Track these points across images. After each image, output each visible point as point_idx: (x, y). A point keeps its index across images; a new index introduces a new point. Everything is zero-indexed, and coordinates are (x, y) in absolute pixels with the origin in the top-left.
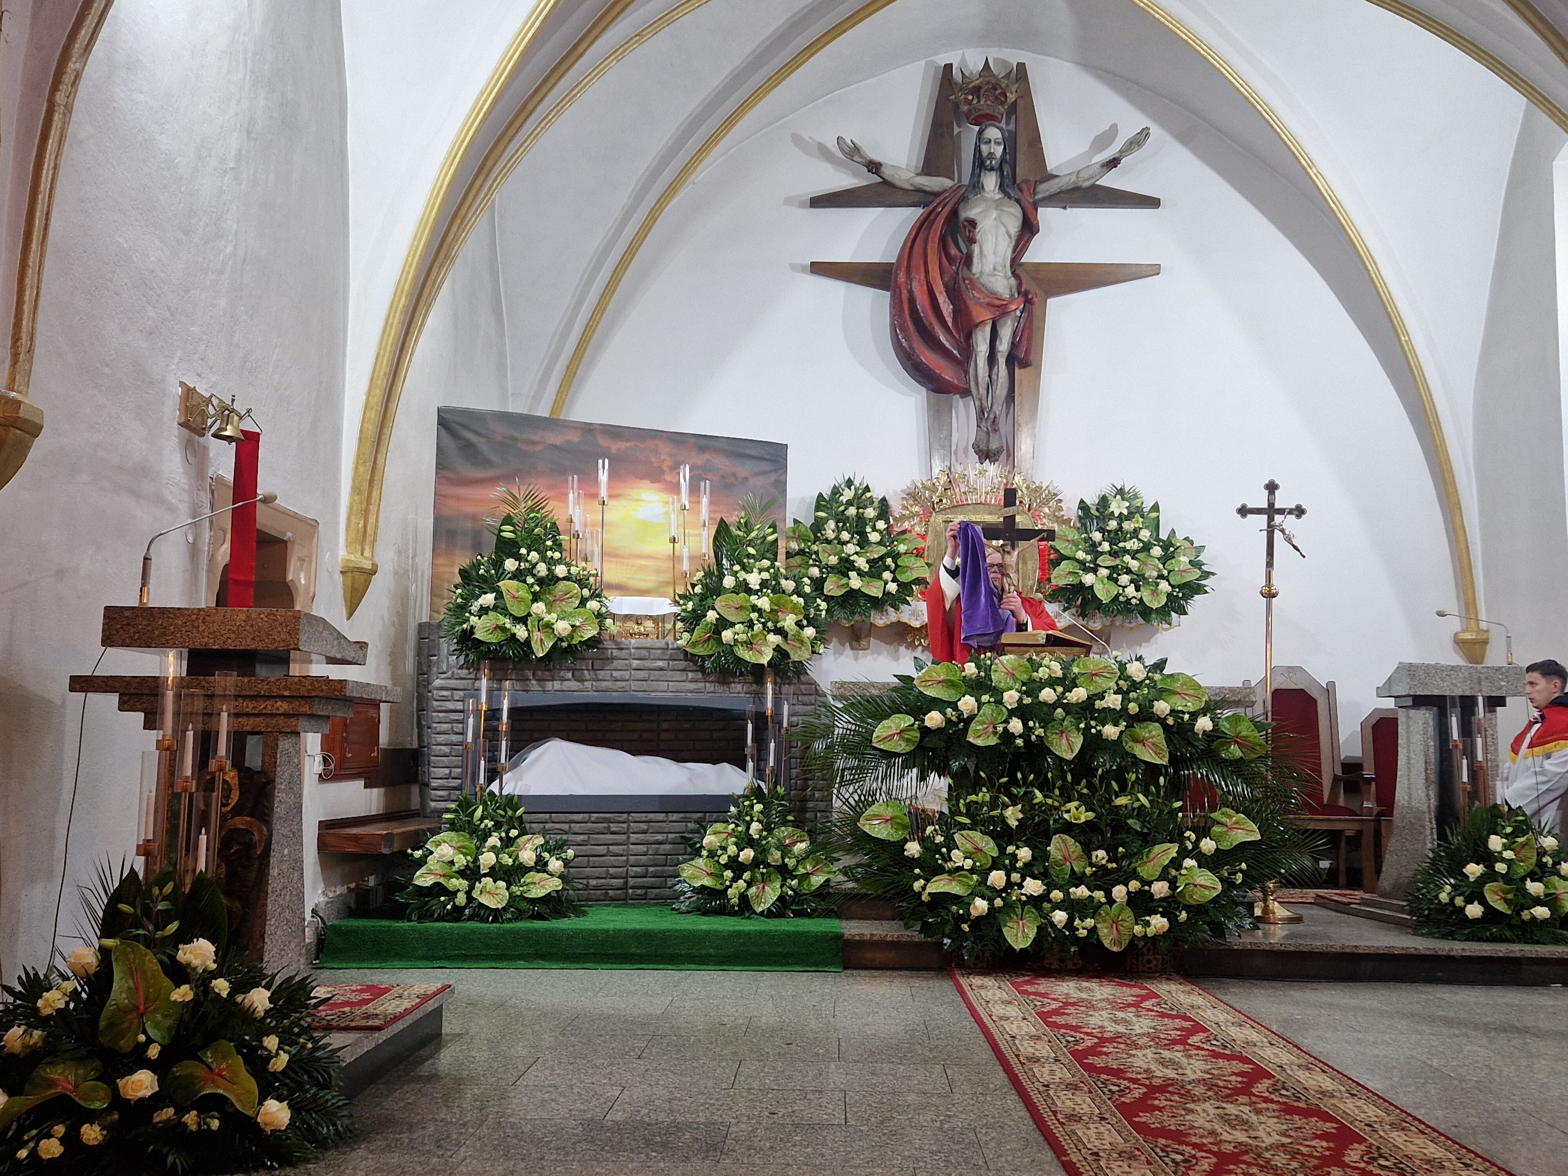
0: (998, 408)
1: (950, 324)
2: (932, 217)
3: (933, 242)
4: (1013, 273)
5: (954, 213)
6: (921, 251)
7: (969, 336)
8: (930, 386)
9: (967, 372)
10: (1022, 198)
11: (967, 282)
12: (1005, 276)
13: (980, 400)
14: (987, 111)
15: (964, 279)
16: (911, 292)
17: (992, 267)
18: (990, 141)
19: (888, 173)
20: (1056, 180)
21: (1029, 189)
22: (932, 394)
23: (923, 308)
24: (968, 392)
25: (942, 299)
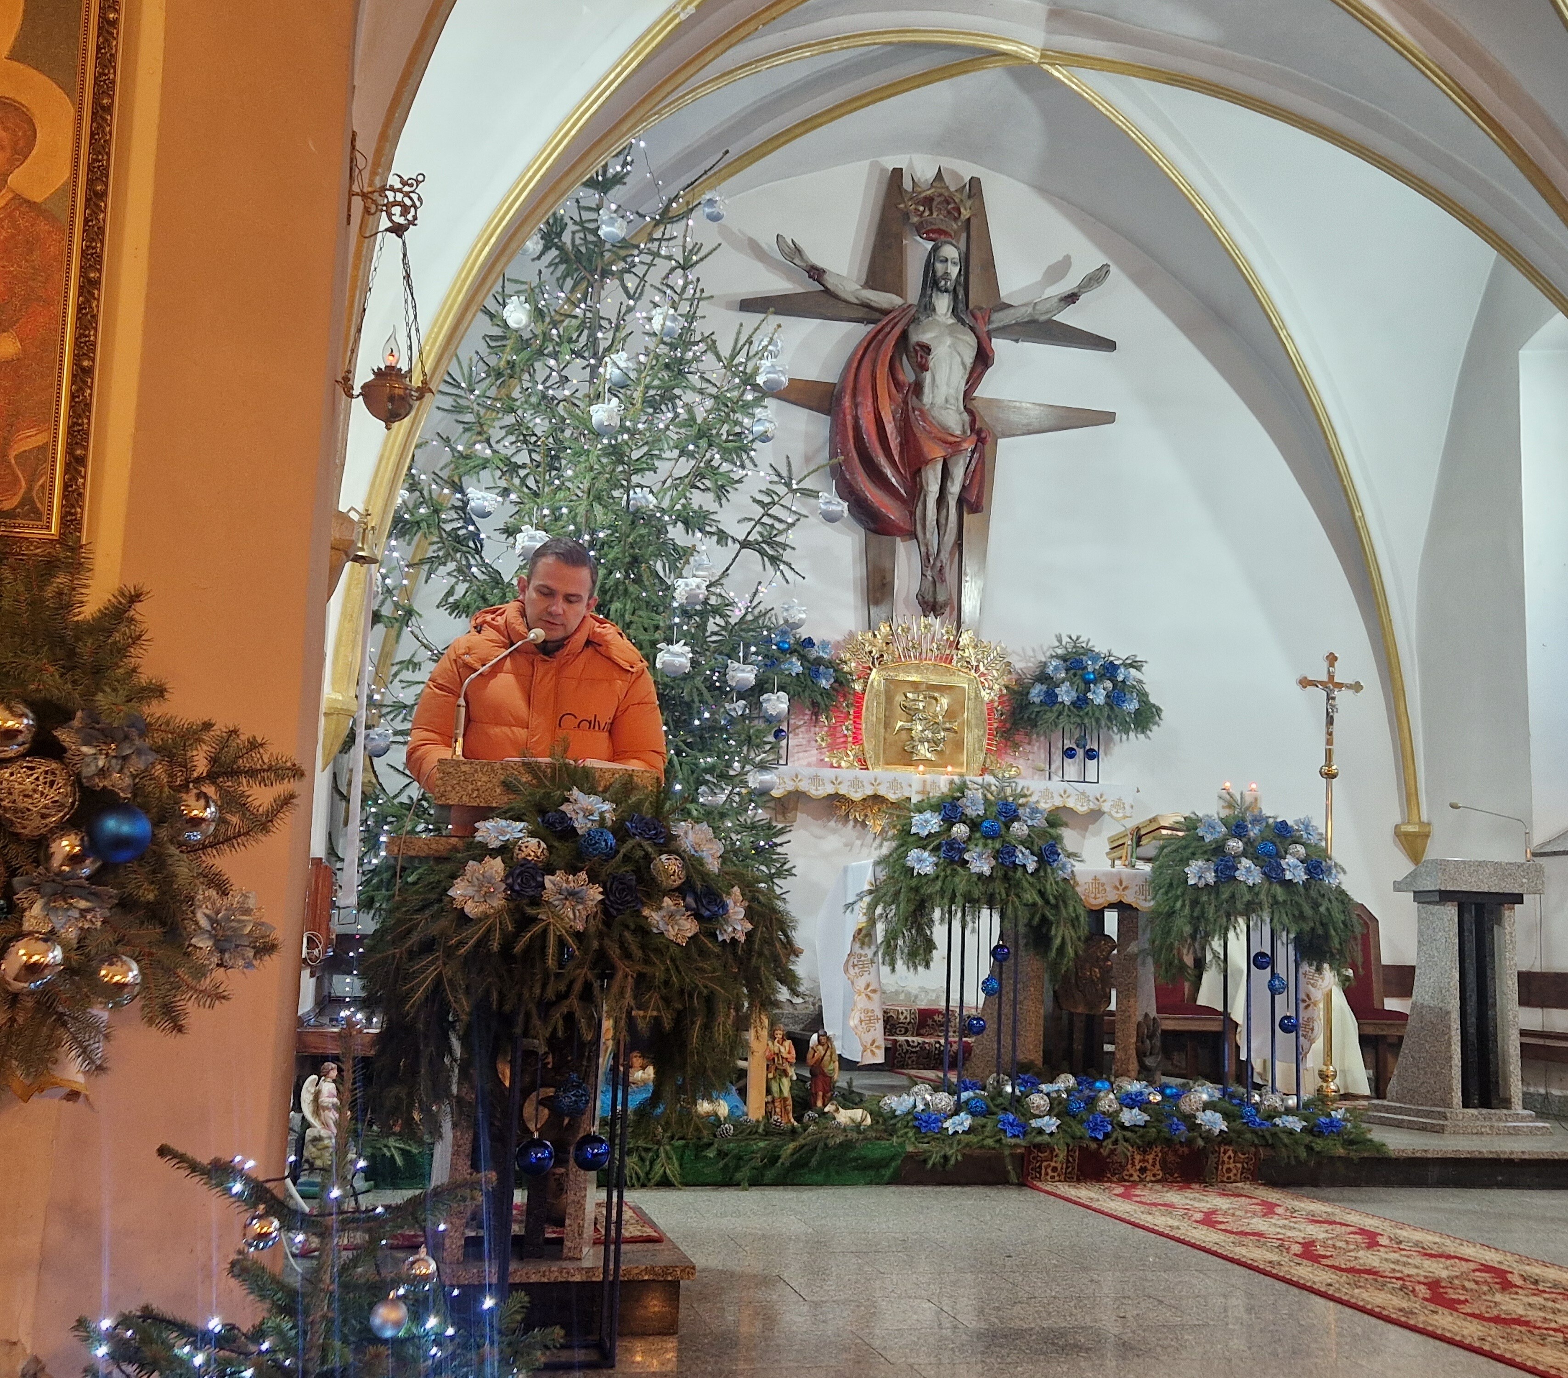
0: (945, 556)
1: (897, 459)
2: (880, 337)
3: (883, 365)
4: (965, 407)
5: (904, 336)
6: (869, 375)
7: (916, 473)
8: (872, 526)
9: (912, 514)
10: (977, 327)
11: (917, 413)
12: (958, 410)
13: (927, 545)
14: (941, 227)
15: (913, 409)
16: (856, 419)
17: (944, 398)
18: (947, 260)
19: (831, 282)
20: (1012, 311)
21: (983, 318)
22: (872, 535)
23: (868, 436)
24: (913, 535)
25: (890, 428)
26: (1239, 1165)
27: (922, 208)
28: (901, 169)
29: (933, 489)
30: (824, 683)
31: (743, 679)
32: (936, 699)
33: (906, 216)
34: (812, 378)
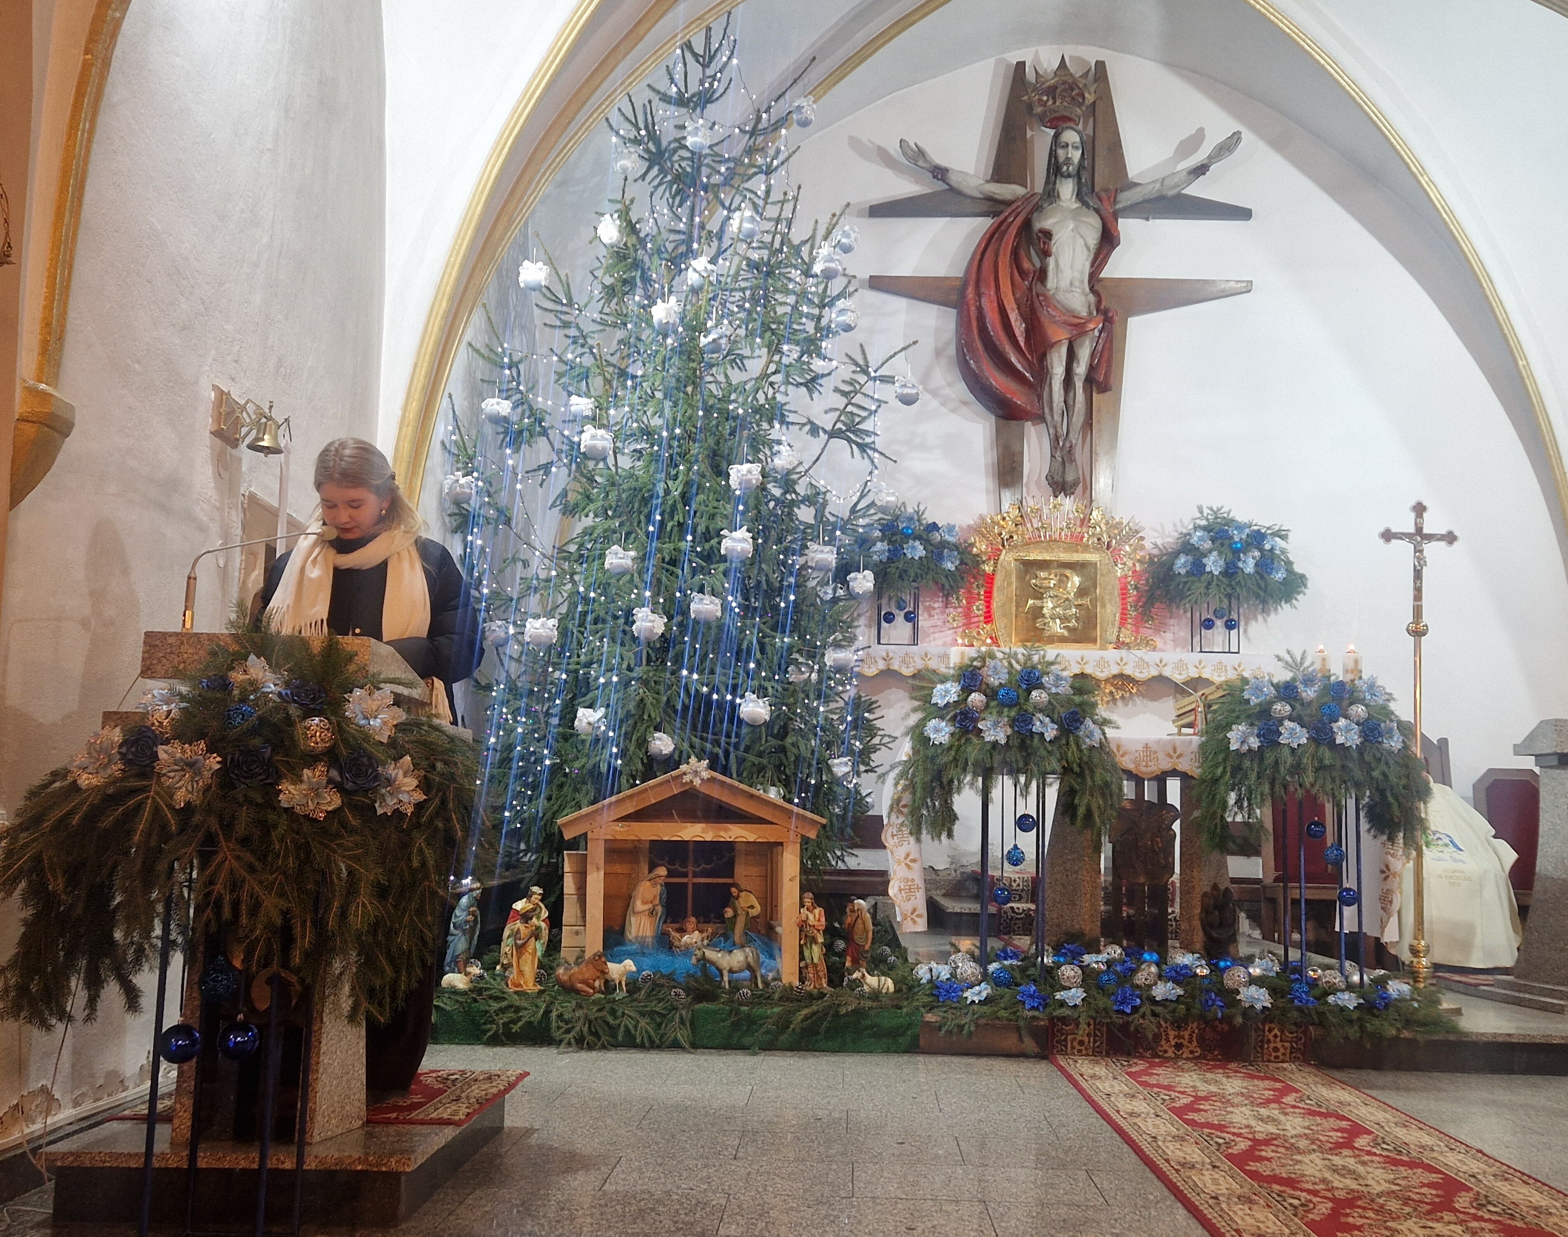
0: (1074, 437)
1: (1022, 344)
2: (1003, 228)
3: (1005, 255)
4: (1092, 289)
5: (1027, 224)
6: (992, 267)
7: (1042, 358)
8: (1000, 412)
9: (1040, 397)
10: (1102, 209)
11: (1041, 298)
12: (1083, 292)
13: (1055, 427)
14: (1065, 114)
15: (1038, 296)
16: (980, 309)
17: (1068, 282)
18: (1067, 145)
19: (954, 179)
20: (1139, 189)
21: (1109, 198)
22: (1001, 421)
23: (993, 326)
24: (1039, 418)
25: (1014, 316)
26: (1287, 1045)
27: (1045, 98)
28: (1024, 63)
29: (1058, 371)
30: (950, 566)
31: (821, 560)
32: (1067, 577)
33: (1030, 107)
34: (942, 275)
